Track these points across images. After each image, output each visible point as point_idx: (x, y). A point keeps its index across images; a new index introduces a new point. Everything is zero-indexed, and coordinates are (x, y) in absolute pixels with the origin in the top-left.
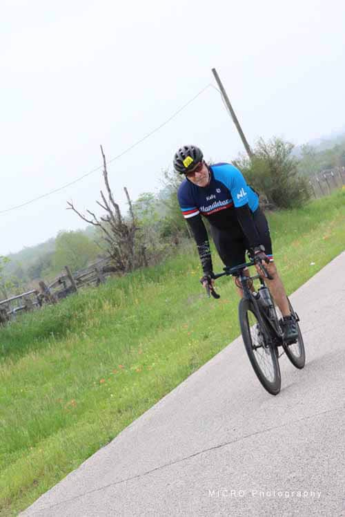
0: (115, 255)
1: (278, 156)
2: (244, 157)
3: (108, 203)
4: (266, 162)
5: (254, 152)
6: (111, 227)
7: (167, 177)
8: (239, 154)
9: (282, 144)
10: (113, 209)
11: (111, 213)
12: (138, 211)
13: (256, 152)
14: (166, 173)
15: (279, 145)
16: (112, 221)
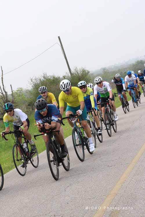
0: (3, 113)
1: (82, 75)
2: (68, 75)
3: (2, 91)
4: (77, 78)
5: (73, 73)
6: (3, 101)
7: (32, 81)
8: (66, 73)
9: (85, 71)
10: (4, 93)
11: (3, 95)
12: (16, 95)
13: (74, 73)
14: (32, 80)
15: (84, 71)
16: (3, 99)
